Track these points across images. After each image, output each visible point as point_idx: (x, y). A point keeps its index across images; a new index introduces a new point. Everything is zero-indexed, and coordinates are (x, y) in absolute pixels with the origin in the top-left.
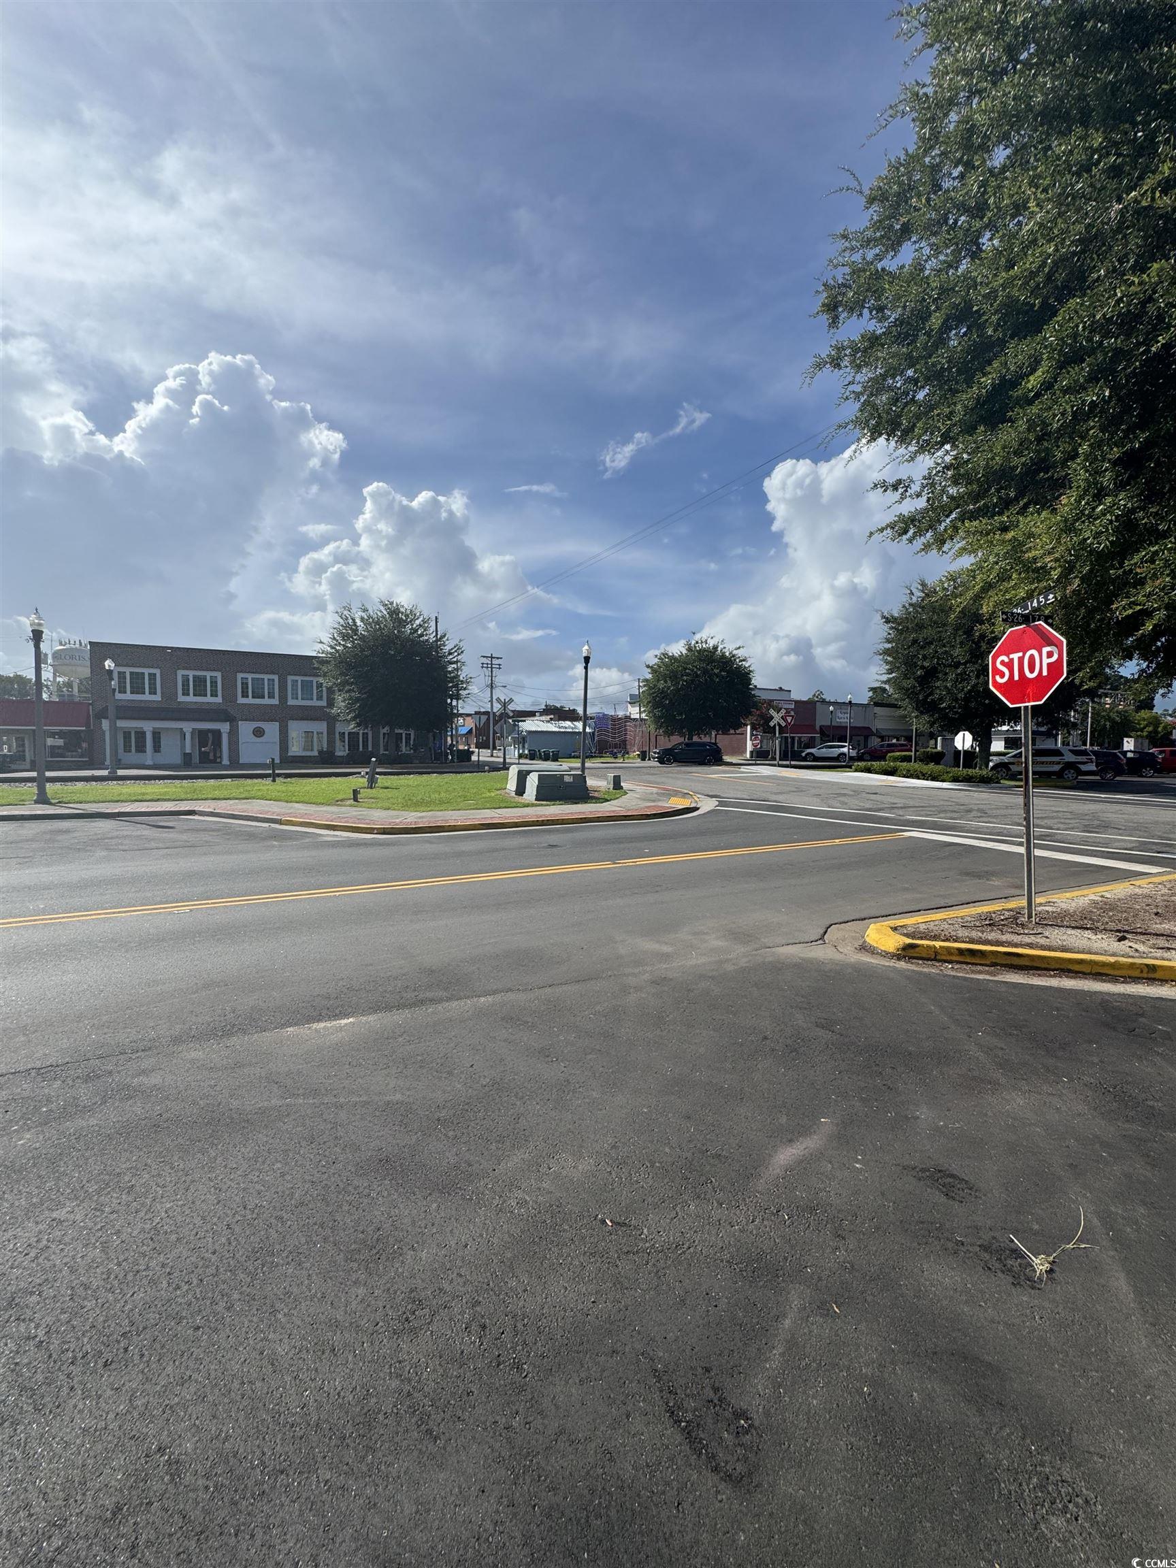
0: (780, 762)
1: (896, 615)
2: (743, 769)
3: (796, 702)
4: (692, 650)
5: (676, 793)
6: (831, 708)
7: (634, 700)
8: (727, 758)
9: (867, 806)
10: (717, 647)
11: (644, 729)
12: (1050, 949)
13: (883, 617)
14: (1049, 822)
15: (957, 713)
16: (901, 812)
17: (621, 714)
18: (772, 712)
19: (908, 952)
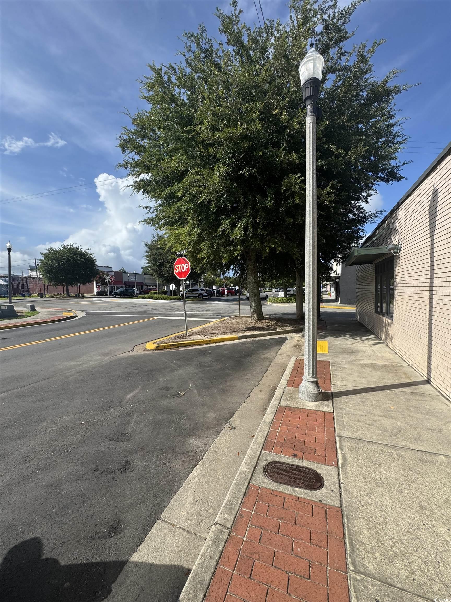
0: (110, 296)
1: (149, 244)
2: (94, 299)
3: (115, 272)
4: (65, 248)
5: (65, 311)
6: (128, 275)
7: (32, 269)
8: (86, 295)
9: (144, 310)
10: (78, 248)
11: (41, 283)
12: (190, 341)
13: (145, 244)
14: (194, 310)
15: (169, 278)
16: (155, 311)
17: (25, 275)
18: (105, 276)
19: (157, 348)
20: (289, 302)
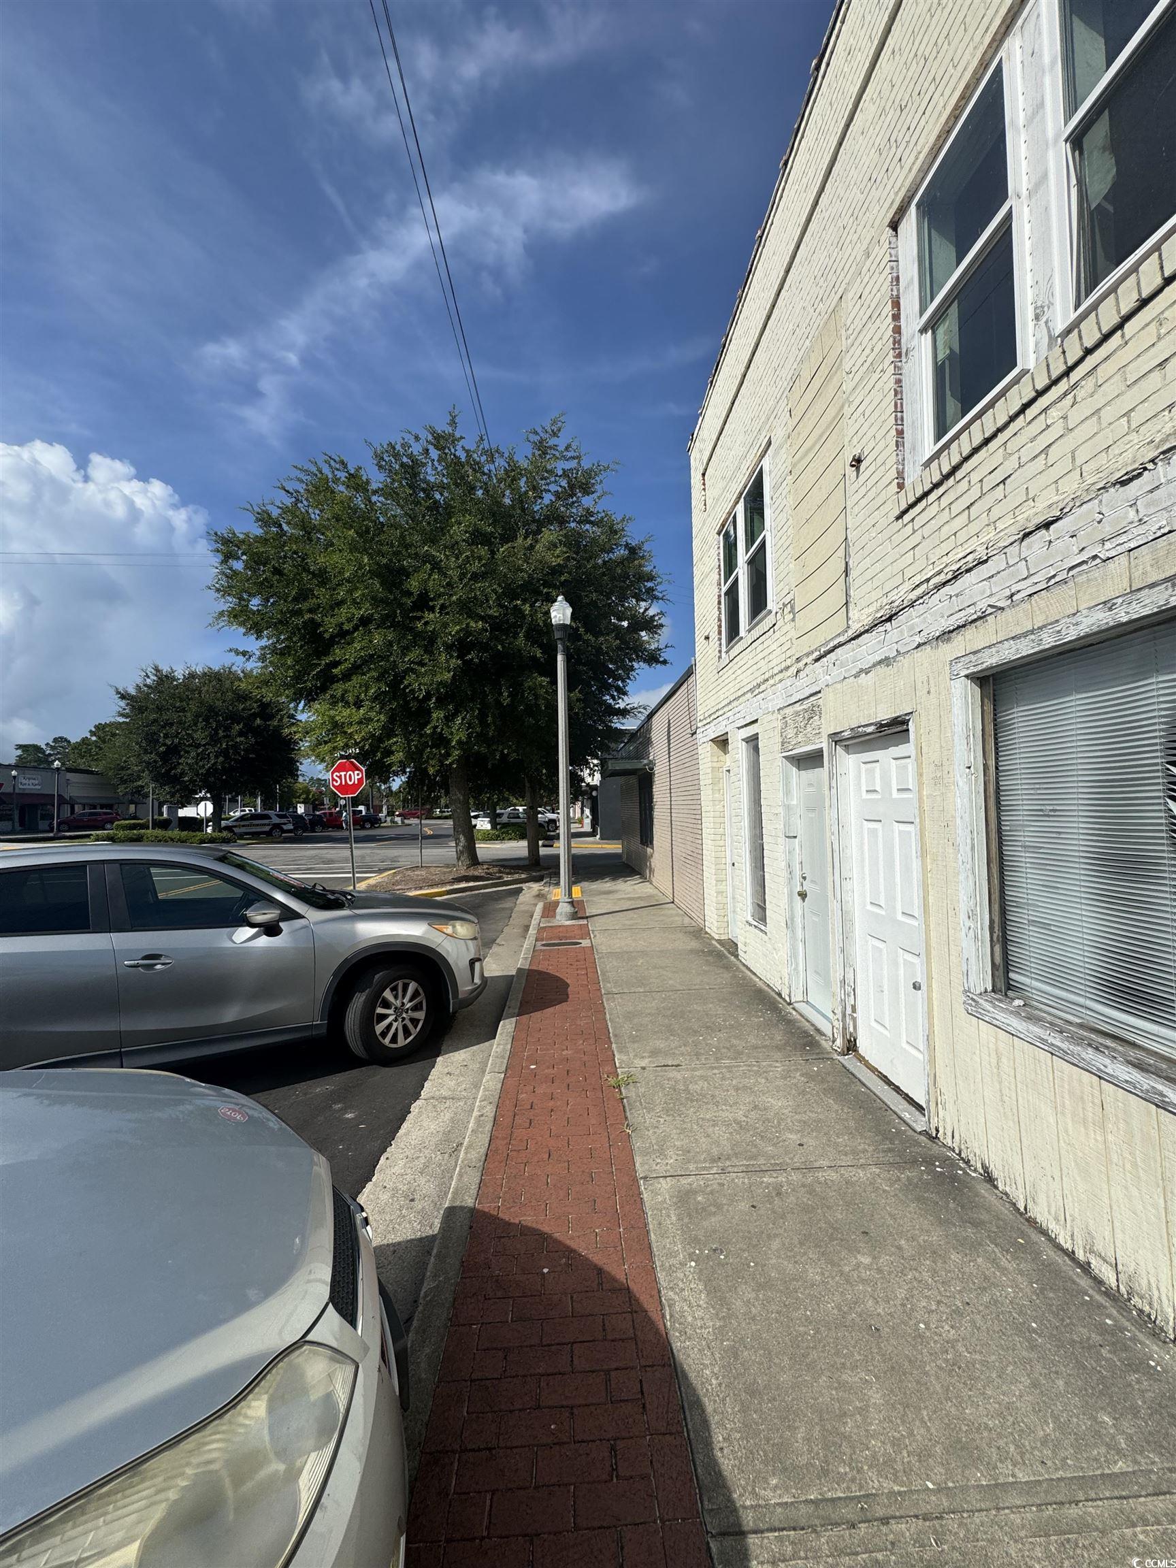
1: (132, 693)
13: (118, 693)
20: (503, 839)
